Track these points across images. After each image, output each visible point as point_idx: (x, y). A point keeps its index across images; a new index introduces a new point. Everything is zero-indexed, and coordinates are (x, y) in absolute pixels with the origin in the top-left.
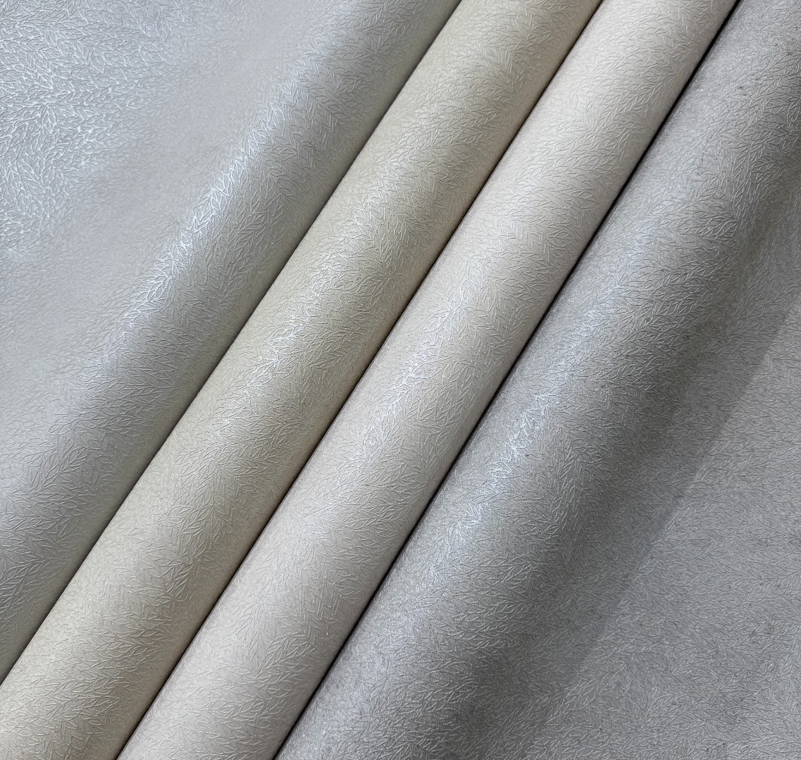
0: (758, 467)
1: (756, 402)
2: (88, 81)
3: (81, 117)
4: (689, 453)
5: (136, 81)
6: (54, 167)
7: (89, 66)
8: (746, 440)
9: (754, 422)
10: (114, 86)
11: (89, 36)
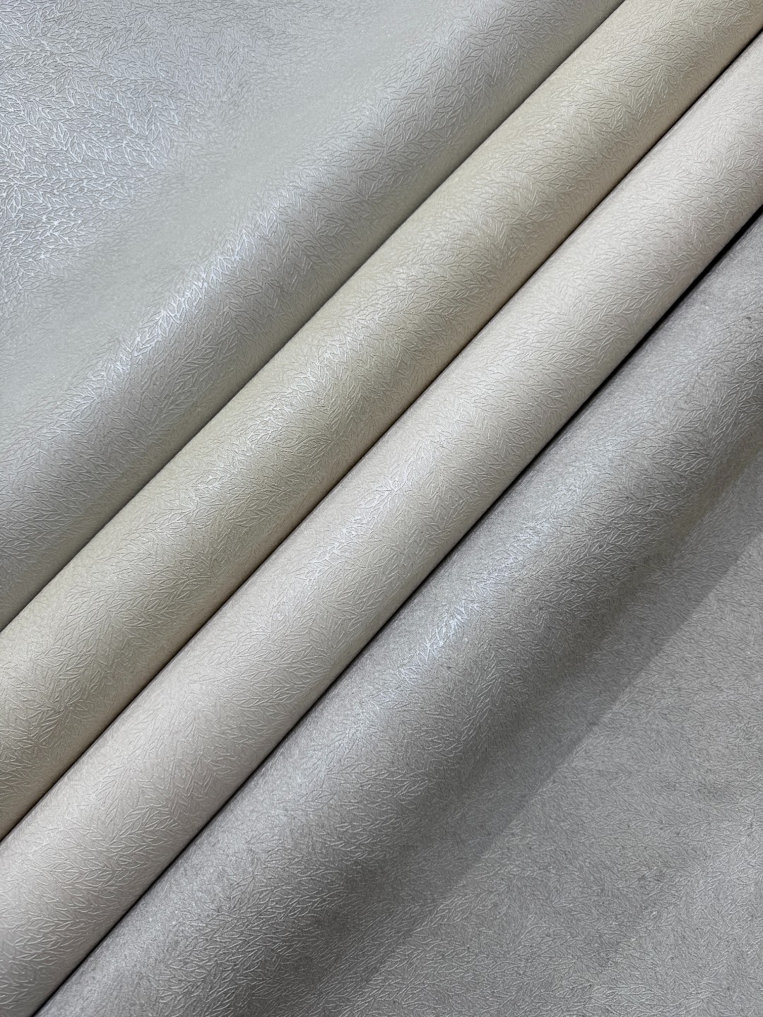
0: (682, 707)
1: (692, 641)
2: (63, 168)
3: (49, 205)
4: (613, 681)
5: (115, 179)
6: (10, 254)
7: (66, 151)
8: (674, 678)
9: (686, 661)
10: (90, 179)
11: (72, 120)
